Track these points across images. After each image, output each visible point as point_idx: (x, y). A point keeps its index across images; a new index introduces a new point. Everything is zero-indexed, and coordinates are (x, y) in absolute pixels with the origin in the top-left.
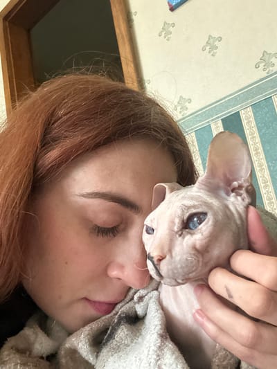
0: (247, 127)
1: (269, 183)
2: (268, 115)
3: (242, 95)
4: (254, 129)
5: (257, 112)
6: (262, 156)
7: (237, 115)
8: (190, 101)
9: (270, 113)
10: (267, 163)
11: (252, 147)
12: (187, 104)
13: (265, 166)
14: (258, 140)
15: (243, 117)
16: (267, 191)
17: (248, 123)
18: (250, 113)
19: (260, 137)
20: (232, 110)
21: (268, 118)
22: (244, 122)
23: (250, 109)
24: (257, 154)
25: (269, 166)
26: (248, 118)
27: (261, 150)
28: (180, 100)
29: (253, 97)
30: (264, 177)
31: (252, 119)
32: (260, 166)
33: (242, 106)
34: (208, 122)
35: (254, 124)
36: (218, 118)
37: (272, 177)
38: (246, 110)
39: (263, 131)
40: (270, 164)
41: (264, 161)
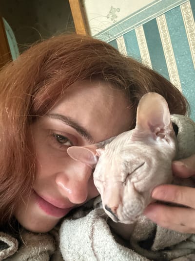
0: (161, 31)
1: (176, 74)
2: (177, 21)
3: (158, 5)
4: (166, 32)
5: (169, 18)
6: (172, 53)
7: (154, 21)
8: (119, 10)
9: (178, 19)
10: (176, 58)
11: (165, 46)
12: (116, 13)
13: (174, 61)
14: (169, 40)
15: (159, 23)
16: (175, 80)
17: (162, 27)
18: (163, 20)
19: (171, 39)
20: (151, 17)
21: (177, 23)
22: (160, 27)
23: (163, 16)
24: (168, 51)
25: (176, 61)
26: (162, 24)
27: (171, 49)
28: (111, 10)
29: (166, 7)
30: (173, 69)
31: (165, 24)
32: (171, 60)
33: (158, 14)
34: (133, 27)
35: (166, 28)
36: (140, 24)
37: (179, 69)
38: (160, 17)
39: (173, 33)
40: (178, 59)
41: (173, 57)
